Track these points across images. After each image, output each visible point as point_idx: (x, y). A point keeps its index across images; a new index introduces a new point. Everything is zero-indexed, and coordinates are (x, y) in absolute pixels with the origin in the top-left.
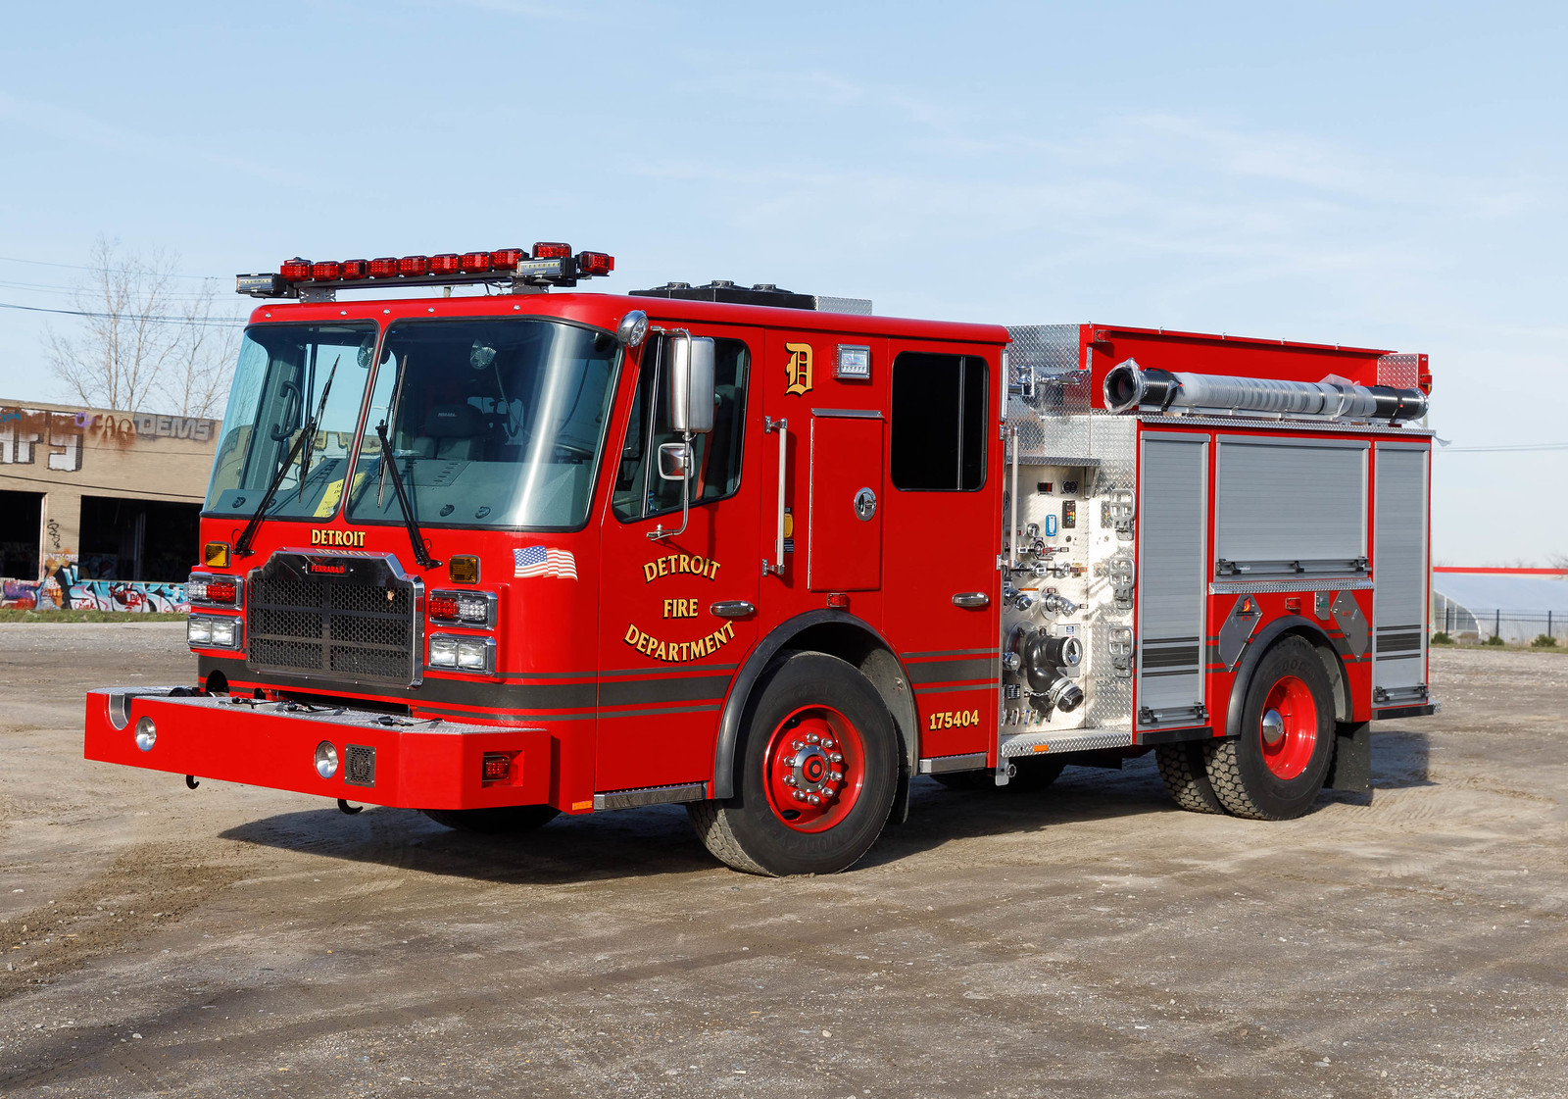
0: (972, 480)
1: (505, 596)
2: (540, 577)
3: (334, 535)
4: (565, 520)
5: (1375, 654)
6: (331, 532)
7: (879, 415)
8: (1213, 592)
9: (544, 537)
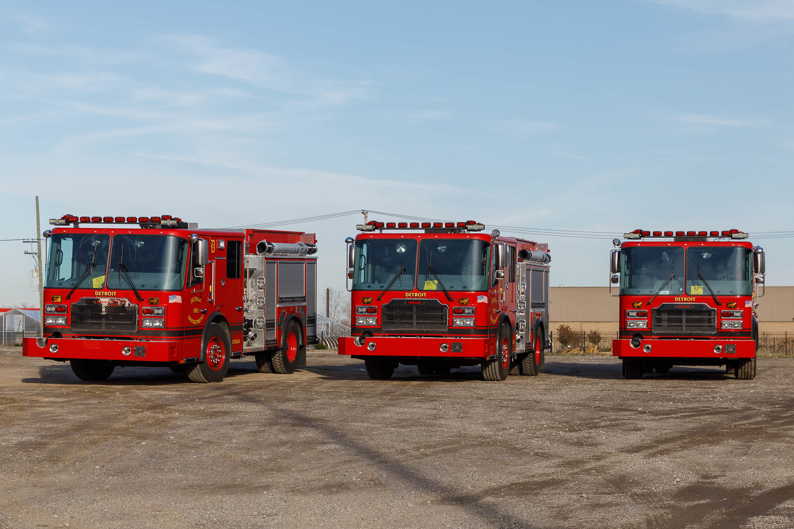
0: (238, 276)
1: (166, 308)
2: (175, 303)
3: (104, 293)
4: (178, 288)
5: (307, 325)
6: (103, 292)
7: (224, 258)
8: (278, 306)
9: (173, 292)
